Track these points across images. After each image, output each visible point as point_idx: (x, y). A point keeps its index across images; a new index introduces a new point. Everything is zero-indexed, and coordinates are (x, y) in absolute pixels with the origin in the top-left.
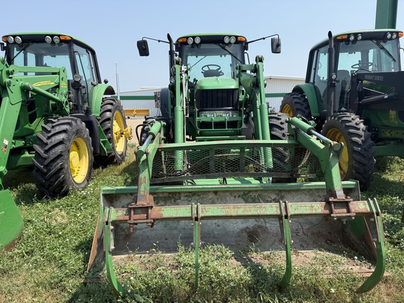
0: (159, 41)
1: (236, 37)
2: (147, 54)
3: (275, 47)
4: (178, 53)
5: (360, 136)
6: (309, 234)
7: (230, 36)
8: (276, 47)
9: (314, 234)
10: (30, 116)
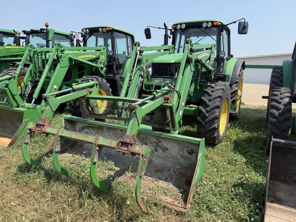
0: (159, 28)
1: (212, 22)
2: (150, 38)
3: (241, 29)
4: (171, 36)
5: (278, 109)
6: (177, 172)
7: (207, 22)
8: (243, 29)
9: (181, 173)
10: (79, 74)
